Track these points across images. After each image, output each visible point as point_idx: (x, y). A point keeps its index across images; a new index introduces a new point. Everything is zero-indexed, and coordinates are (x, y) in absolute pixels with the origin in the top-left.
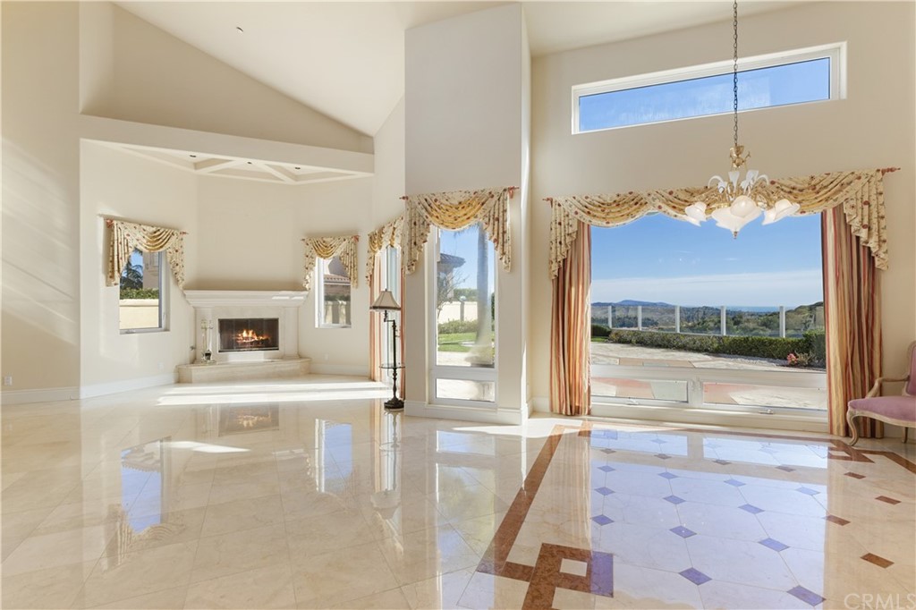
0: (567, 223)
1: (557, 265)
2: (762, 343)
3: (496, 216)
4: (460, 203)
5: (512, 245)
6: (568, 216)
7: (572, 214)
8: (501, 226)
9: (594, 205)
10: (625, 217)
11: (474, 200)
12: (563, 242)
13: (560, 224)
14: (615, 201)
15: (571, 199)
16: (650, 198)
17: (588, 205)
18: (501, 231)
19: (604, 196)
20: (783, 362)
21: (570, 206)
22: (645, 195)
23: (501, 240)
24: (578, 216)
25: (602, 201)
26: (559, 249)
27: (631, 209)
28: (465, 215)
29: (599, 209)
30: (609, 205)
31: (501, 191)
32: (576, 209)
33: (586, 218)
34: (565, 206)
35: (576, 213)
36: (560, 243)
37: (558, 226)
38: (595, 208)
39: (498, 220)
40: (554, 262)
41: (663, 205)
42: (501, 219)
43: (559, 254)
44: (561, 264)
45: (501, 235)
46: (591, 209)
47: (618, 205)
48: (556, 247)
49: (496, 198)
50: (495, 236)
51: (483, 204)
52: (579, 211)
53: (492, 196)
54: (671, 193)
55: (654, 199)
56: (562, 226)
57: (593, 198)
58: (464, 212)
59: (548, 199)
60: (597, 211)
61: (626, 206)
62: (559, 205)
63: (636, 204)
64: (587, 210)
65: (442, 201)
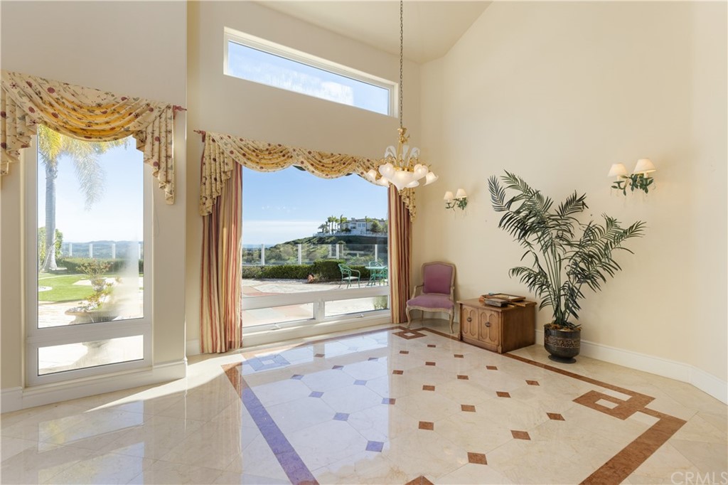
0: (222, 160)
1: (211, 201)
2: (290, 269)
3: (156, 134)
4: (99, 105)
5: (175, 173)
6: (223, 153)
7: (227, 153)
8: (163, 149)
9: (248, 148)
10: (274, 165)
11: (121, 107)
12: (218, 179)
13: (215, 160)
14: (267, 149)
15: (226, 137)
16: (295, 153)
17: (243, 147)
18: (163, 154)
19: (257, 142)
20: (306, 281)
21: (226, 144)
22: (291, 150)
23: (163, 165)
24: (233, 156)
25: (256, 146)
26: (214, 185)
27: (279, 160)
28: (107, 123)
29: (254, 154)
30: (261, 151)
31: (163, 107)
32: (232, 149)
33: (242, 160)
34: (221, 143)
35: (232, 152)
36: (216, 179)
37: (213, 162)
38: (250, 152)
39: (158, 139)
40: (209, 198)
41: (305, 161)
42: (163, 140)
43: (214, 190)
44: (216, 201)
45: (163, 159)
46: (246, 152)
47: (270, 153)
48: (211, 184)
49: (156, 113)
50: (155, 159)
51: (137, 116)
52: (234, 151)
53: (152, 110)
54: (310, 153)
55: (298, 155)
56: (217, 163)
57: (248, 142)
58: (104, 119)
59: (200, 132)
60: (252, 155)
61: (276, 156)
62: (213, 141)
63: (284, 156)
64: (243, 152)
65: (62, 93)
